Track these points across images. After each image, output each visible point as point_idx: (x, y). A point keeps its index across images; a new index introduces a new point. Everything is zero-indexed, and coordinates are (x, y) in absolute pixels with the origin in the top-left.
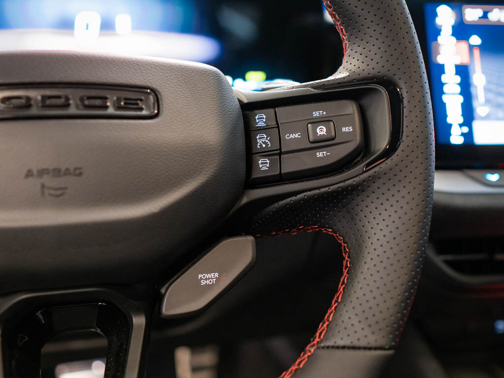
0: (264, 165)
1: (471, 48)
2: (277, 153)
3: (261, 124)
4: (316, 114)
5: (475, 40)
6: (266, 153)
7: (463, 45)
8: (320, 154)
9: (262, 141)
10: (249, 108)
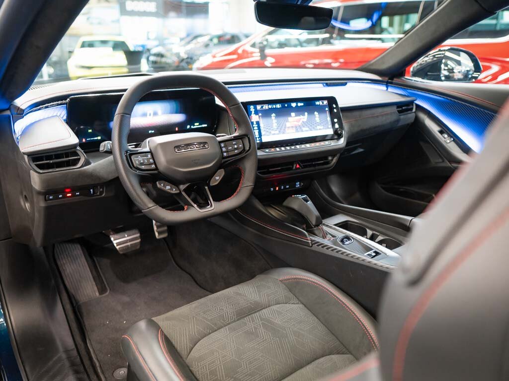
0: (225, 154)
1: (259, 116)
2: (227, 152)
3: (223, 146)
4: (234, 143)
5: (260, 114)
6: (225, 152)
7: (258, 116)
8: (236, 151)
9: (224, 149)
10: (220, 142)
